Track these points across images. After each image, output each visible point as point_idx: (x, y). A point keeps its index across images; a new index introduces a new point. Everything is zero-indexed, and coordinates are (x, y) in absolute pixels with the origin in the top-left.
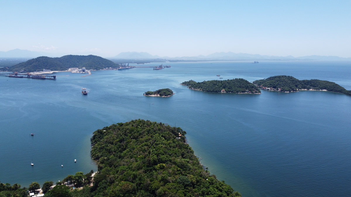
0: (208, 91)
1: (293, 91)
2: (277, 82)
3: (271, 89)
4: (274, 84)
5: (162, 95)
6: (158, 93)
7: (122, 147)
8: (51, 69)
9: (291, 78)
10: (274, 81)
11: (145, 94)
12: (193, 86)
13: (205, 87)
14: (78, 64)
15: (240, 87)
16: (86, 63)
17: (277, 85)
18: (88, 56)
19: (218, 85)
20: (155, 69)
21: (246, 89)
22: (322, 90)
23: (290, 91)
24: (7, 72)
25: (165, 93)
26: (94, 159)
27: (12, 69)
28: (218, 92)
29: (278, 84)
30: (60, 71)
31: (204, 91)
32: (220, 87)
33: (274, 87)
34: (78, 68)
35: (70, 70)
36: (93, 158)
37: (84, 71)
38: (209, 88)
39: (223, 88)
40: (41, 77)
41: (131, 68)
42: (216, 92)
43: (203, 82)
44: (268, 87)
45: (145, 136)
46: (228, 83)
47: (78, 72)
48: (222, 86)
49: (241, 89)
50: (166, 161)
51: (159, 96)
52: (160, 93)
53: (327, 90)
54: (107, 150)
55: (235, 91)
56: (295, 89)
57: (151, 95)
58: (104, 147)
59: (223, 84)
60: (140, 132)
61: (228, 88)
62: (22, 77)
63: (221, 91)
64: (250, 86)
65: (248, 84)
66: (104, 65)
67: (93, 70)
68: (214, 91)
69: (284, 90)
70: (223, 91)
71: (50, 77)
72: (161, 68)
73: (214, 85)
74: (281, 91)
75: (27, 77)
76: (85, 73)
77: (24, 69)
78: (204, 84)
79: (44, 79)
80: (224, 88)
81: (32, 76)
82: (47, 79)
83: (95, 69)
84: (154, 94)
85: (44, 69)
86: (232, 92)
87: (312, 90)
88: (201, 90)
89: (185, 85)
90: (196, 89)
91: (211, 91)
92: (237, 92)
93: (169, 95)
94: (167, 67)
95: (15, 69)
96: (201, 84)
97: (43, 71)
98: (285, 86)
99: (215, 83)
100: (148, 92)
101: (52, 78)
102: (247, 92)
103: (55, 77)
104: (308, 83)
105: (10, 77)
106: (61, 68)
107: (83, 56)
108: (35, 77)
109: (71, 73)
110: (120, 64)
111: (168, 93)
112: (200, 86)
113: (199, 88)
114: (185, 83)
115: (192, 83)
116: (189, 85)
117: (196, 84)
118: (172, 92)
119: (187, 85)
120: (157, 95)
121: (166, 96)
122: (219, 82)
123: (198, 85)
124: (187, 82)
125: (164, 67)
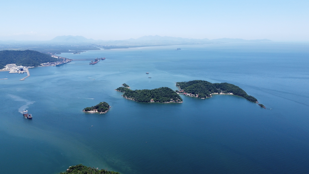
0: (139, 101)
1: (208, 96)
2: (195, 88)
3: (191, 95)
4: (193, 90)
5: (100, 111)
6: (97, 109)
9: (206, 83)
10: (193, 87)
13: (137, 97)
14: (15, 59)
15: (166, 96)
16: (23, 59)
17: (195, 92)
18: (24, 51)
21: (171, 98)
22: (229, 93)
23: (205, 97)
25: (102, 109)
28: (148, 102)
29: (196, 90)
31: (136, 100)
32: (149, 97)
33: (193, 93)
34: (15, 64)
35: (7, 67)
37: (22, 70)
38: (140, 98)
42: (147, 102)
43: (135, 91)
44: (188, 93)
46: (156, 92)
47: (16, 72)
48: (151, 96)
49: (166, 98)
53: (233, 93)
55: (162, 101)
56: (209, 95)
57: (90, 111)
59: (151, 94)
61: (156, 98)
64: (174, 95)
65: (172, 92)
66: (41, 60)
67: (30, 67)
68: (144, 102)
69: (201, 97)
70: (152, 101)
72: (97, 62)
73: (144, 95)
74: (199, 97)
76: (23, 73)
80: (153, 98)
83: (33, 66)
84: (93, 110)
86: (159, 101)
87: (222, 94)
88: (133, 99)
89: (119, 91)
91: (142, 101)
92: (164, 102)
98: (201, 92)
99: (145, 93)
100: (87, 108)
102: (172, 101)
104: (219, 86)
107: (20, 51)
111: (105, 109)
112: (133, 96)
113: (132, 97)
114: (120, 89)
115: (126, 89)
116: (123, 91)
117: (129, 93)
118: (109, 106)
119: (121, 91)
120: (95, 111)
121: (103, 112)
122: (148, 92)
123: (131, 94)
124: (121, 88)
125: (100, 60)
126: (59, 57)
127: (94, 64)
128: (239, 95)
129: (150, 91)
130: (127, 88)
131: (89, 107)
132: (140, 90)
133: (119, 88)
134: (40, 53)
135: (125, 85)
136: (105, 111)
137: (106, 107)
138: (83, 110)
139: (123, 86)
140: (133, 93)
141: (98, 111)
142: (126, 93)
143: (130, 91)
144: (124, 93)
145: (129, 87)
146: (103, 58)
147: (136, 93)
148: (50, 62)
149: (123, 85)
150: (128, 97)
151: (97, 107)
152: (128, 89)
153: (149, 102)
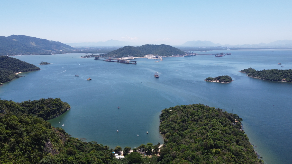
0: (267, 80)
5: (221, 81)
6: (218, 80)
7: (184, 127)
8: (133, 55)
11: (206, 80)
12: (252, 74)
13: (264, 76)
14: (153, 51)
16: (159, 51)
18: (161, 45)
19: (278, 75)
20: (217, 57)
24: (104, 58)
25: (224, 80)
26: (162, 133)
27: (108, 55)
28: (278, 81)
30: (140, 57)
31: (263, 79)
32: (280, 77)
34: (152, 55)
35: (147, 56)
36: (160, 132)
37: (157, 57)
38: (268, 77)
39: (283, 77)
40: (126, 62)
41: (195, 55)
42: (276, 80)
45: (204, 120)
47: (153, 58)
48: (283, 75)
50: (222, 147)
51: (218, 82)
52: (220, 79)
54: (172, 127)
57: (211, 80)
58: (169, 124)
59: (284, 74)
60: (200, 116)
61: (290, 78)
62: (114, 62)
63: (281, 80)
66: (172, 53)
68: (273, 80)
70: (283, 80)
71: (133, 62)
72: (222, 56)
73: (274, 74)
75: (117, 62)
76: (158, 59)
77: (115, 55)
78: (263, 72)
79: (128, 63)
80: (285, 78)
81: (120, 61)
82: (130, 63)
83: (165, 56)
84: (214, 80)
85: (129, 55)
88: (260, 78)
89: (244, 72)
90: (255, 77)
91: (271, 79)
93: (228, 81)
94: (228, 55)
95: (110, 55)
96: (260, 72)
97: (128, 57)
99: (276, 72)
100: (209, 78)
101: (134, 63)
103: (136, 62)
105: (106, 61)
106: (141, 54)
107: (157, 45)
108: (122, 61)
109: (147, 58)
110: (186, 52)
111: (227, 80)
113: (258, 76)
115: (251, 71)
116: (248, 73)
118: (231, 79)
119: (246, 73)
121: (225, 83)
122: (280, 72)
123: (258, 73)
124: (246, 70)
127: (219, 57)
149: (249, 68)
150: (253, 76)
152: (254, 70)
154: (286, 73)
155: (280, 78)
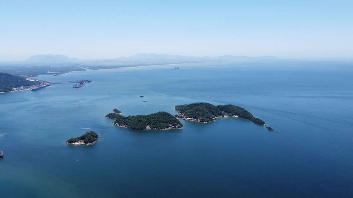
0: (133, 129)
1: (211, 121)
2: (197, 112)
3: (192, 120)
4: (194, 114)
5: (86, 142)
6: (83, 140)
9: (208, 106)
10: (194, 110)
12: (118, 122)
13: (130, 125)
15: (164, 122)
17: (197, 116)
19: (143, 122)
21: (170, 123)
22: (234, 116)
23: (208, 122)
25: (89, 140)
29: (197, 114)
31: (129, 128)
32: (145, 124)
33: (195, 118)
38: (134, 125)
39: (147, 124)
42: (142, 129)
43: (128, 118)
44: (189, 118)
46: (152, 118)
48: (147, 122)
49: (165, 124)
53: (238, 116)
55: (160, 128)
56: (212, 119)
57: (74, 142)
59: (147, 120)
61: (153, 125)
63: (146, 128)
64: (173, 121)
65: (171, 117)
66: (13, 84)
69: (203, 121)
70: (148, 128)
72: (82, 84)
73: (139, 121)
74: (201, 121)
80: (149, 124)
83: (2, 91)
84: (78, 142)
86: (156, 128)
87: (226, 117)
88: (126, 127)
89: (110, 118)
91: (137, 128)
92: (162, 128)
94: (89, 82)
98: (204, 116)
99: (140, 119)
100: (71, 139)
102: (171, 127)
104: (223, 109)
112: (126, 123)
113: (124, 124)
114: (110, 116)
115: (117, 116)
116: (114, 118)
117: (121, 120)
118: (97, 136)
119: (112, 118)
120: (81, 142)
121: (90, 144)
122: (144, 118)
123: (124, 120)
124: (111, 114)
125: (85, 83)
126: (35, 80)
127: (79, 87)
128: (244, 118)
129: (146, 117)
130: (118, 113)
131: (73, 138)
132: (133, 116)
133: (110, 114)
134: (12, 75)
135: (116, 111)
136: (93, 142)
137: (94, 137)
138: (66, 142)
139: (114, 112)
140: (126, 120)
141: (84, 142)
142: (117, 120)
143: (122, 118)
144: (115, 121)
145: (121, 113)
146: (89, 80)
147: (129, 119)
148: (24, 86)
149: (114, 110)
150: (120, 124)
151: (83, 138)
152: (119, 115)
153: (144, 129)
154: (149, 119)
155: (145, 126)
